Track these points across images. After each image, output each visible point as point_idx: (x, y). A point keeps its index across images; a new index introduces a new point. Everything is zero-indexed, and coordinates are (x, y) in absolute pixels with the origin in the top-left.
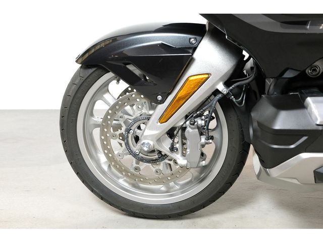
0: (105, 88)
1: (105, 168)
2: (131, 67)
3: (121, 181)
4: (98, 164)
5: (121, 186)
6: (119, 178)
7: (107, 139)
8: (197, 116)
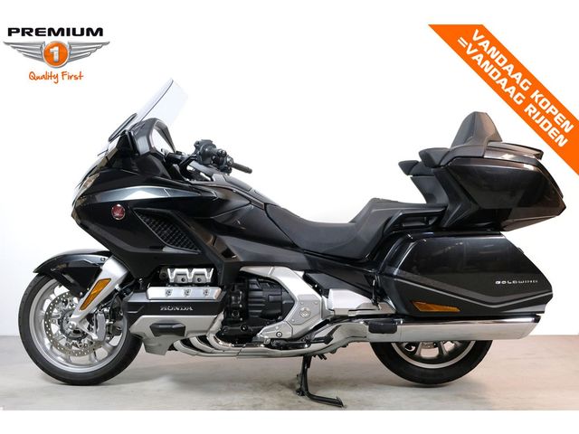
0: (51, 290)
1: (48, 347)
2: (66, 276)
3: (59, 358)
4: (44, 344)
5: (58, 361)
6: (57, 355)
7: (49, 324)
8: (105, 307)
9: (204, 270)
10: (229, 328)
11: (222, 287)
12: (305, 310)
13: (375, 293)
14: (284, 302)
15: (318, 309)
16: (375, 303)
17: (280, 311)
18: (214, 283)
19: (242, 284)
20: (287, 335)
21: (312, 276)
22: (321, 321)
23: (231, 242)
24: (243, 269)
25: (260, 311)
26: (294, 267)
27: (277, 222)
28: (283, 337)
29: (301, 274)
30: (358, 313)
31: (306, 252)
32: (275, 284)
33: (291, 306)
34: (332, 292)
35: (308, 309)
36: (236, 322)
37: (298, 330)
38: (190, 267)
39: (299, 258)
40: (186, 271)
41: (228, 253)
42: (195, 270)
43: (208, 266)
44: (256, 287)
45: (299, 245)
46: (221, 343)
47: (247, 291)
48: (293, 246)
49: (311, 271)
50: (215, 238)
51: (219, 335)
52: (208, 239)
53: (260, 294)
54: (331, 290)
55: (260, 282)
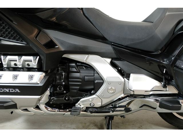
9: (31, 58)
10: (55, 99)
11: (46, 72)
12: (111, 88)
13: (166, 79)
14: (96, 81)
15: (121, 87)
16: (165, 86)
17: (92, 87)
18: (39, 69)
19: (64, 67)
20: (98, 104)
21: (117, 62)
22: (123, 95)
23: (54, 35)
24: (65, 56)
25: (78, 87)
26: (103, 55)
27: (91, 20)
28: (95, 106)
29: (109, 60)
30: (151, 93)
31: (114, 44)
32: (90, 67)
33: (101, 84)
34: (132, 76)
35: (113, 88)
36: (62, 94)
37: (106, 101)
38: (20, 55)
39: (108, 48)
40: (16, 57)
41: (51, 44)
42: (24, 58)
43: (34, 55)
44: (74, 70)
45: (108, 38)
46: (50, 109)
47: (68, 72)
48: (103, 39)
49: (117, 59)
50: (40, 31)
51: (48, 104)
52: (32, 33)
53: (77, 75)
54: (131, 75)
55: (77, 66)
